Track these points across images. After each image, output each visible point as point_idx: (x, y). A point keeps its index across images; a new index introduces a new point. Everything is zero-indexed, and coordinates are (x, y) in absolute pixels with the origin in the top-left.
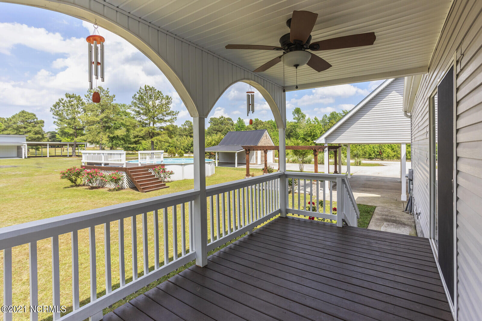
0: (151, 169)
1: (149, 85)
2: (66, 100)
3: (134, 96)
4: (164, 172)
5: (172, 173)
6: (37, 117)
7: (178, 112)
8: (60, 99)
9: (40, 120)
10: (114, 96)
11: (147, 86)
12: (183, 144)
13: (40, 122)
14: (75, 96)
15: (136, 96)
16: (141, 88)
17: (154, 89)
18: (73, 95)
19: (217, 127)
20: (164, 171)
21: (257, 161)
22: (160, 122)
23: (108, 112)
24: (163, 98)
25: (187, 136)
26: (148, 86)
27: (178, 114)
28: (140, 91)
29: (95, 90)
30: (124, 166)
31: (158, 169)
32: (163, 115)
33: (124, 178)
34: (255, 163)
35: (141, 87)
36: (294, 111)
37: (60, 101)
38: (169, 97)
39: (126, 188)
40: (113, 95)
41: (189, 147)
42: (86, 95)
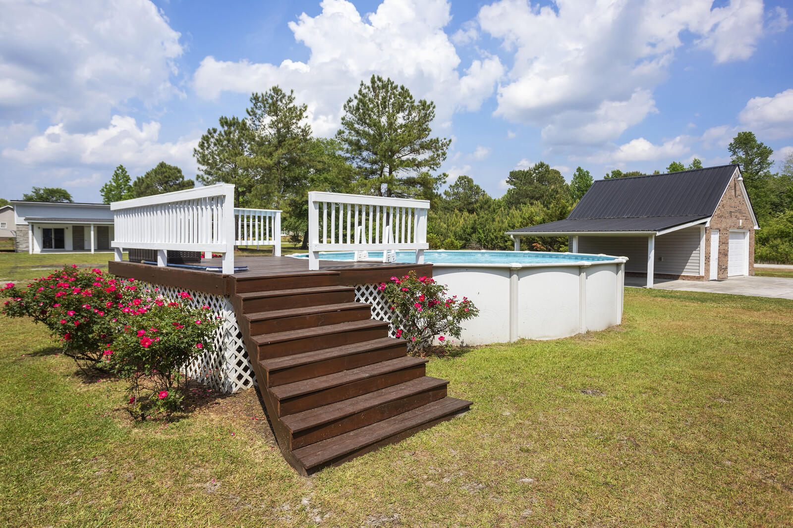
0: (371, 288)
1: (380, 77)
2: (220, 132)
3: (346, 104)
4: (432, 305)
5: (466, 310)
6: (183, 174)
7: (447, 140)
8: (211, 129)
9: (188, 179)
10: (306, 107)
11: (376, 79)
12: (454, 228)
13: (187, 183)
14: (237, 122)
15: (351, 104)
16: (362, 85)
17: (394, 85)
18: (234, 119)
19: (530, 189)
20: (432, 300)
21: (707, 270)
22: (406, 166)
23: (291, 145)
24: (412, 107)
25: (461, 210)
26: (378, 77)
27: (448, 145)
28: (360, 91)
29: (265, 96)
30: (228, 268)
31: (405, 290)
32: (413, 151)
33: (228, 334)
34: (702, 273)
35: (364, 83)
36: (732, 141)
37: (210, 134)
38: (428, 103)
39: (235, 390)
40: (302, 105)
41: (468, 234)
42: (250, 110)
